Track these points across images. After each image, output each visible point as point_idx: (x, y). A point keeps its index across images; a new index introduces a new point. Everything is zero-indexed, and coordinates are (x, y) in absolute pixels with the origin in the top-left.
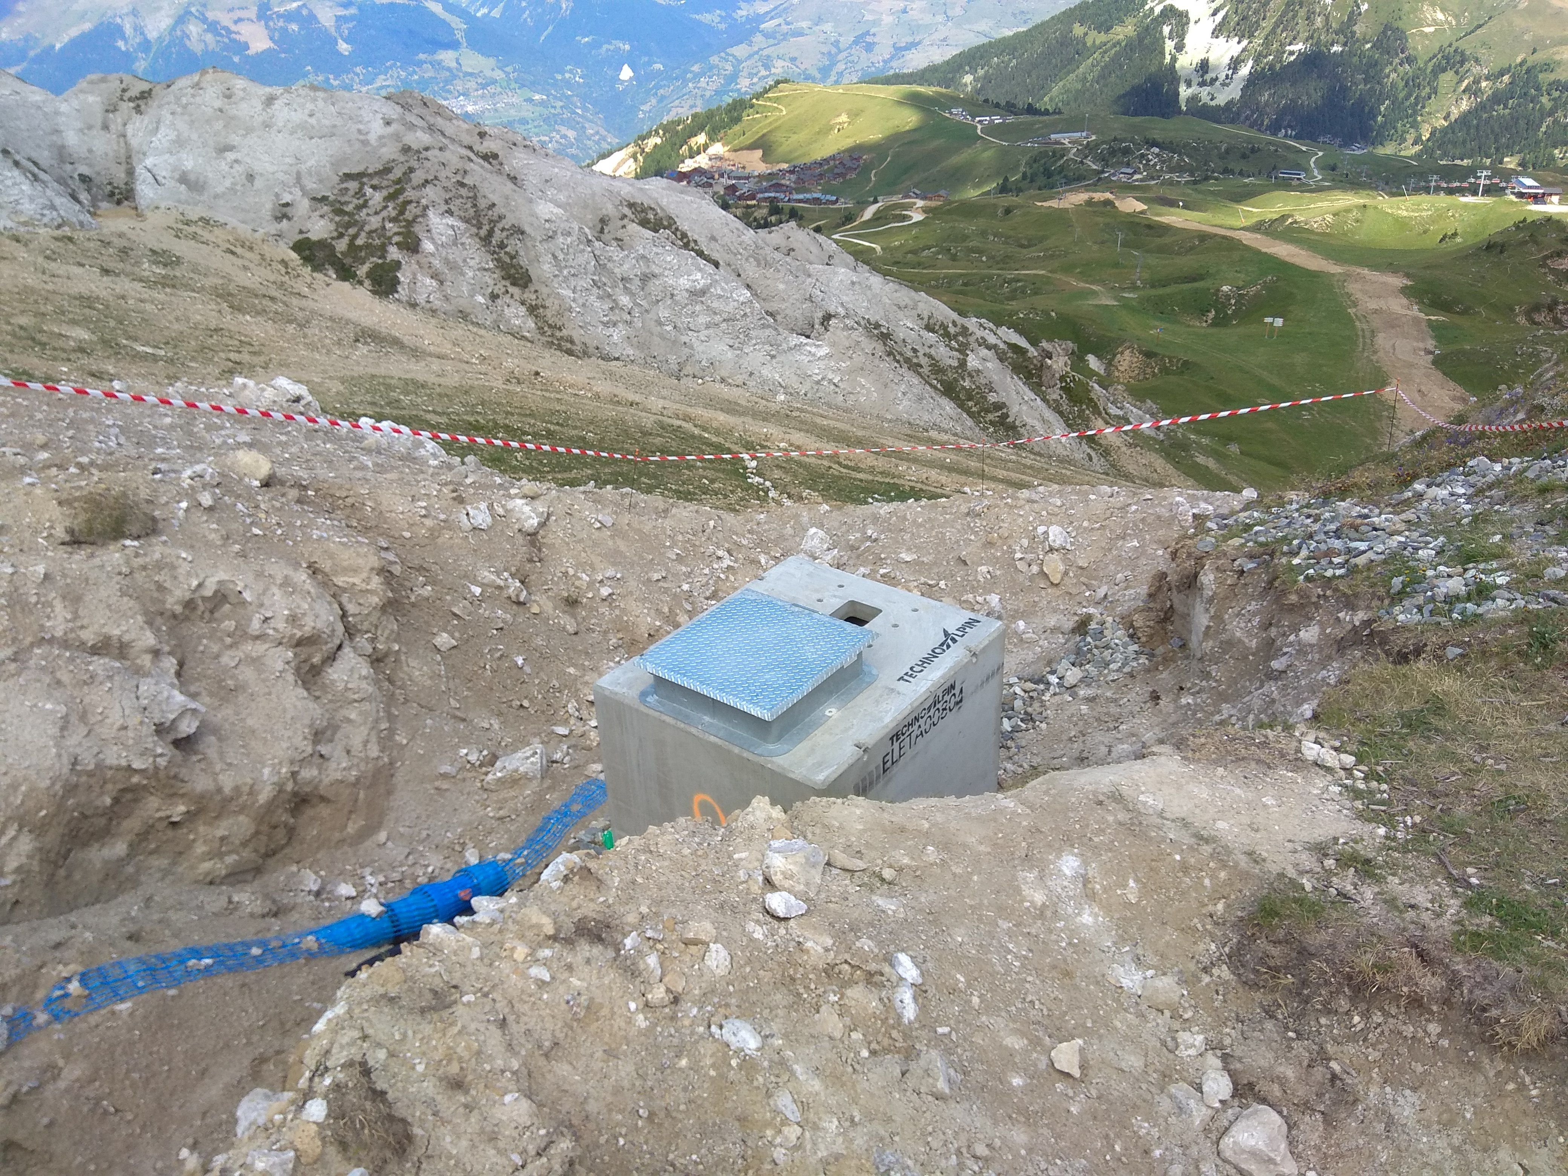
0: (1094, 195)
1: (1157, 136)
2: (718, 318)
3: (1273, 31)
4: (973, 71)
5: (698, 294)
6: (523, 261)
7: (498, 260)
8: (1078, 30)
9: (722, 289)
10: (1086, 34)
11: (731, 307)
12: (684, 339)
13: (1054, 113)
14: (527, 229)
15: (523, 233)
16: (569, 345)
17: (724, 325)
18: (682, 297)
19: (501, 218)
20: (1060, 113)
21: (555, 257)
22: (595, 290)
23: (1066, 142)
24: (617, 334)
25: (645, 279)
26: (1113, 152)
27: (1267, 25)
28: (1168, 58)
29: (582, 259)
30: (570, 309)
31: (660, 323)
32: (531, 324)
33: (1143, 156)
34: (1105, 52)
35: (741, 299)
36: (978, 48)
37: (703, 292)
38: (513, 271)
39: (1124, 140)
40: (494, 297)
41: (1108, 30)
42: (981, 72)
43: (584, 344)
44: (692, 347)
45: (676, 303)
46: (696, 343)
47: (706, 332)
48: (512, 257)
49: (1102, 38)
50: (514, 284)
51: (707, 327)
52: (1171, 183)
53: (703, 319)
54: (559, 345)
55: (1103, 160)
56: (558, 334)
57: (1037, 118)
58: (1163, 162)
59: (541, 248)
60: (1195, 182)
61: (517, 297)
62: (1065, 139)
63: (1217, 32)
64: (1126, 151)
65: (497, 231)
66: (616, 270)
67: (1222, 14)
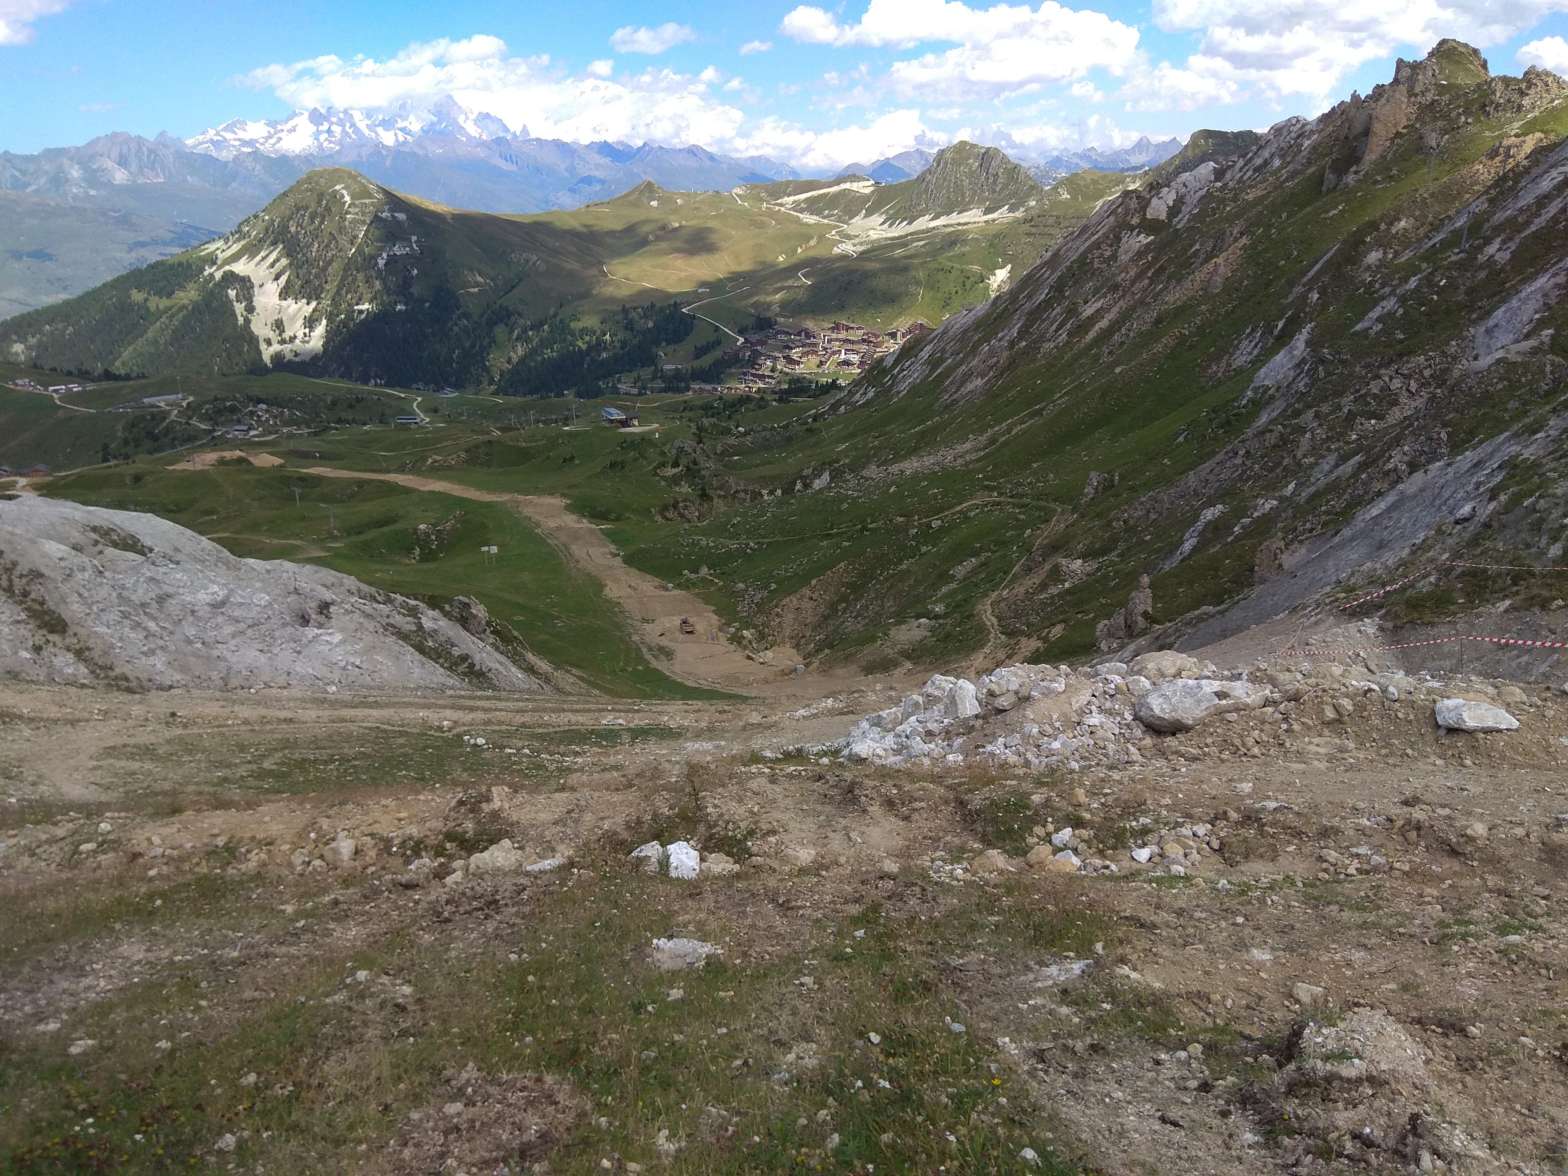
0: (224, 454)
1: (257, 392)
2: (242, 626)
3: (338, 293)
4: (22, 340)
5: (217, 606)
6: (51, 604)
7: (28, 609)
8: (137, 296)
9: (242, 597)
10: (146, 300)
11: (254, 613)
12: (215, 653)
13: (138, 377)
14: (46, 571)
15: (41, 575)
16: (126, 684)
17: (250, 632)
18: (204, 611)
19: (15, 564)
20: (144, 377)
21: (80, 595)
22: (127, 622)
23: (162, 404)
24: (159, 662)
25: (161, 600)
26: (219, 412)
27: (331, 287)
28: (241, 321)
29: (103, 592)
30: (112, 646)
31: (189, 642)
32: (83, 670)
33: (252, 413)
34: (173, 316)
35: (263, 603)
36: (23, 317)
37: (223, 603)
38: (47, 618)
39: (226, 399)
40: (37, 649)
41: (170, 295)
42: (32, 341)
43: (138, 678)
44: (226, 660)
45: (199, 619)
46: (228, 655)
47: (233, 642)
48: (42, 604)
49: (164, 303)
50: (52, 632)
51: (234, 636)
52: (291, 436)
53: (228, 630)
54: (117, 686)
55: (212, 418)
56: (112, 674)
57: (121, 383)
58: (275, 417)
59: (65, 588)
60: (316, 434)
61: (60, 644)
62: (161, 402)
63: (284, 294)
64: (233, 410)
65: (16, 581)
66: (133, 598)
67: (283, 279)
